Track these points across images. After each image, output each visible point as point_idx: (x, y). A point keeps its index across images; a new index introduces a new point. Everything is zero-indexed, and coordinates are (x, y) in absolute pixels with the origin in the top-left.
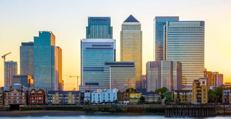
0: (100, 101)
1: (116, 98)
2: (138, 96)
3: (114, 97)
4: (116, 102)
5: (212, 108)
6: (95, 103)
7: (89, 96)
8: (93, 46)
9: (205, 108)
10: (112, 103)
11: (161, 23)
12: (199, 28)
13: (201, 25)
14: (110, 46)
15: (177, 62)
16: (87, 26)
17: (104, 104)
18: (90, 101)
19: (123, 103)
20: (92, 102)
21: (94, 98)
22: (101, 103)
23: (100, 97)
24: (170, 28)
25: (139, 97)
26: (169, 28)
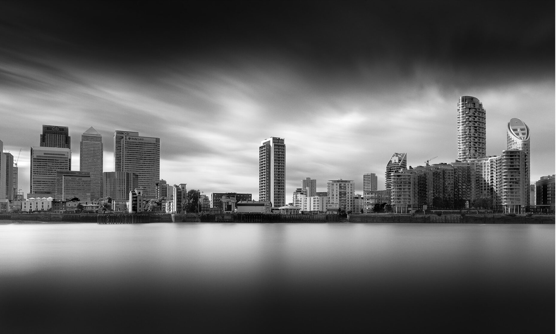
0: (32, 210)
1: (50, 207)
2: (75, 205)
3: (48, 206)
4: (50, 210)
5: (146, 216)
6: (26, 212)
7: (19, 205)
8: (45, 154)
9: (138, 216)
10: (45, 211)
11: (121, 137)
12: (155, 144)
13: (156, 142)
14: (64, 155)
15: (133, 174)
16: (42, 134)
17: (36, 212)
18: (21, 210)
19: (58, 212)
20: (23, 210)
21: (25, 207)
22: (33, 212)
23: (32, 206)
24: (128, 142)
25: (77, 205)
26: (126, 142)
